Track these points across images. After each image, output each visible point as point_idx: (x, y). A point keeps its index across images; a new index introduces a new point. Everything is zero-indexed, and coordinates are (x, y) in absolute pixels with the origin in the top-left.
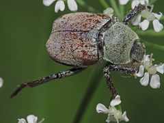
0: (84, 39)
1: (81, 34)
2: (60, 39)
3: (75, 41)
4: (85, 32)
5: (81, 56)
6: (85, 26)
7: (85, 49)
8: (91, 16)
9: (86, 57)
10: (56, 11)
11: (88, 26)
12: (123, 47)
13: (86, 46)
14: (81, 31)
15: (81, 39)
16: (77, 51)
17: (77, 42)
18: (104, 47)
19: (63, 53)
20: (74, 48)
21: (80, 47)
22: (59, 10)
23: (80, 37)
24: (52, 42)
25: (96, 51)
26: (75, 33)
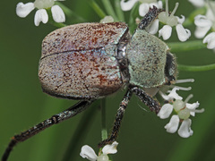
0: (99, 59)
1: (92, 52)
2: (60, 64)
3: (85, 64)
4: (97, 49)
5: (98, 83)
6: (95, 40)
7: (102, 73)
8: (99, 27)
9: (106, 84)
10: (37, 23)
11: (99, 41)
12: (156, 63)
13: (103, 69)
14: (90, 49)
15: (93, 60)
16: (90, 77)
17: (88, 64)
18: (130, 67)
19: (69, 83)
20: (85, 73)
21: (94, 71)
22: (41, 22)
23: (91, 58)
24: (49, 70)
25: (119, 74)
26: (83, 52)
